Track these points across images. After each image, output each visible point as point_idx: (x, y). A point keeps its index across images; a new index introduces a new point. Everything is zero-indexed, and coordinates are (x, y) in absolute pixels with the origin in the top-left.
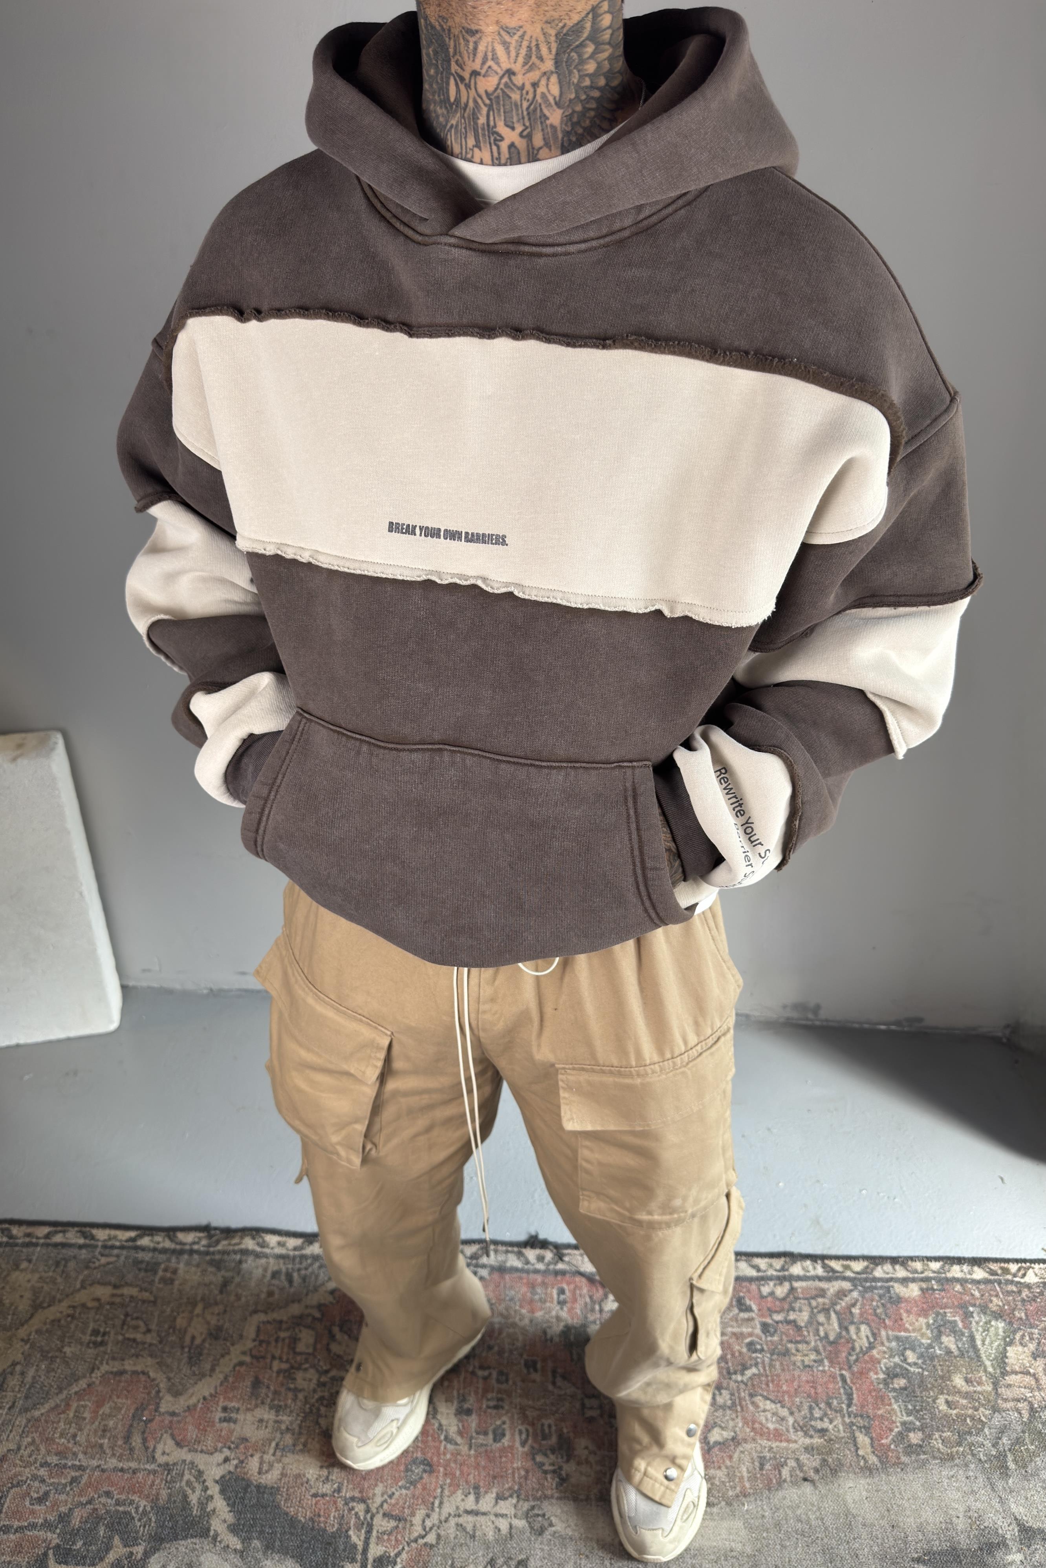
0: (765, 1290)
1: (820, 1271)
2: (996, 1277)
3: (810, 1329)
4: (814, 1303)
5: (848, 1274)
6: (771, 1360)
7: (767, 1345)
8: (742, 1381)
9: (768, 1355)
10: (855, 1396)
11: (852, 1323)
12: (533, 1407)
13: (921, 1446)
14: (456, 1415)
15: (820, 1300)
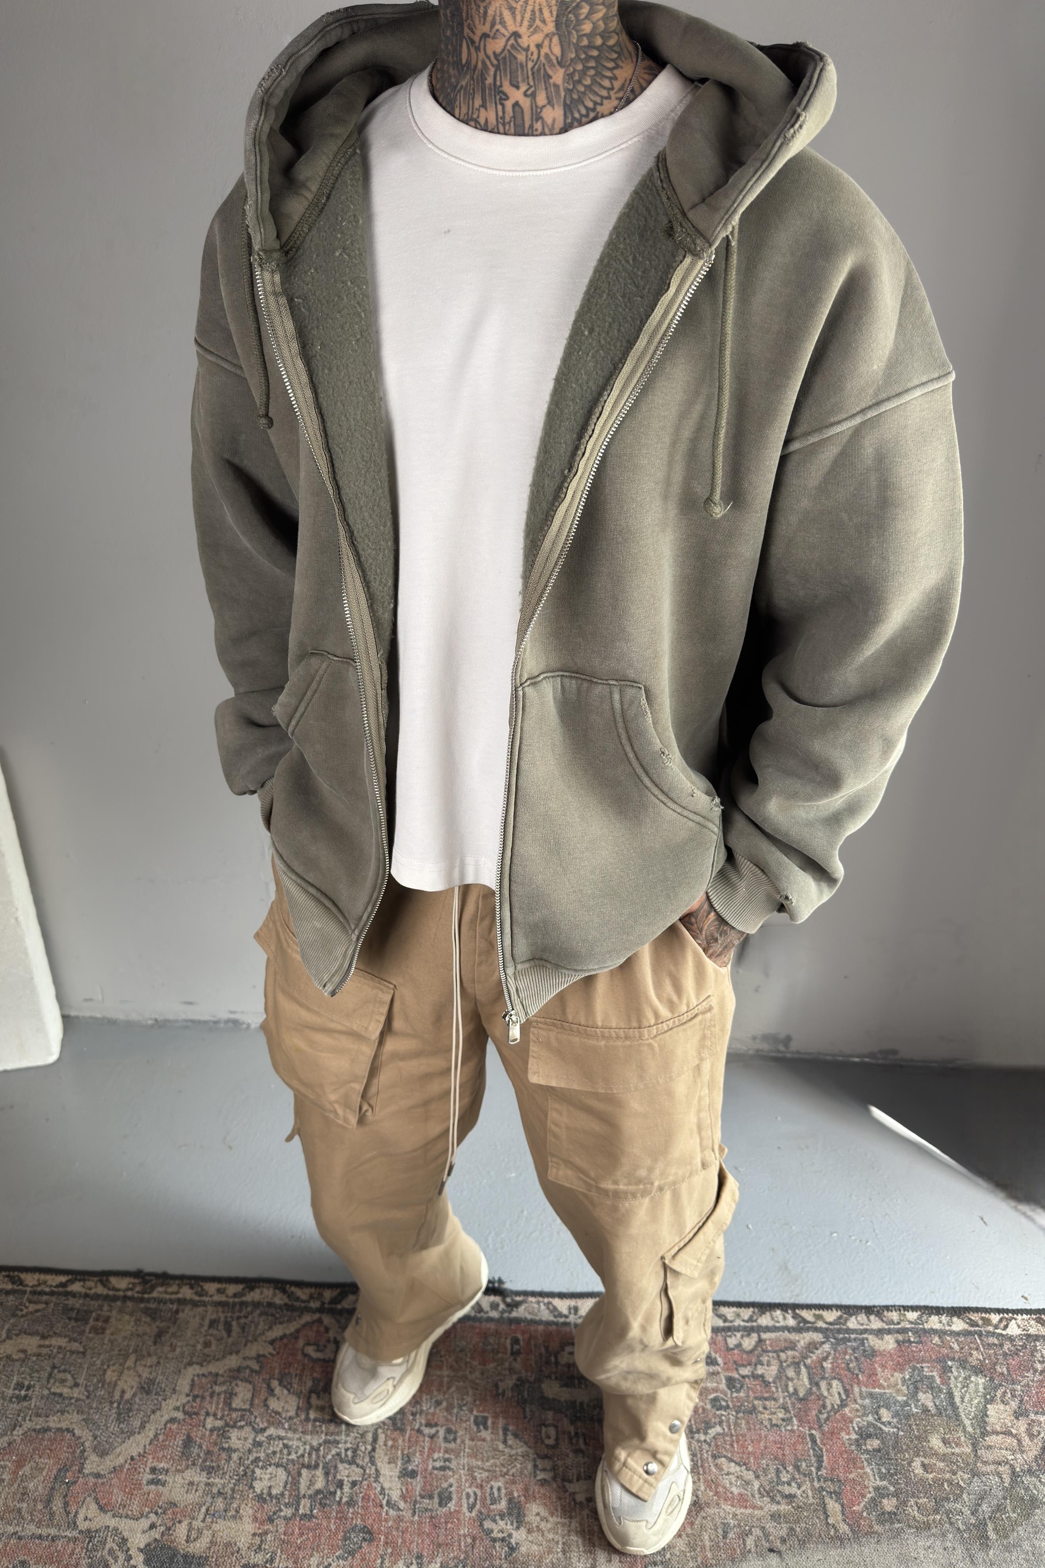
0: (732, 1342)
1: (791, 1322)
2: (977, 1329)
3: (778, 1384)
4: (783, 1356)
5: (820, 1324)
6: (737, 1418)
7: (732, 1401)
8: (705, 1441)
9: (734, 1413)
10: (825, 1458)
11: (823, 1378)
12: (483, 1469)
13: (895, 1514)
14: (399, 1477)
15: (790, 1353)
